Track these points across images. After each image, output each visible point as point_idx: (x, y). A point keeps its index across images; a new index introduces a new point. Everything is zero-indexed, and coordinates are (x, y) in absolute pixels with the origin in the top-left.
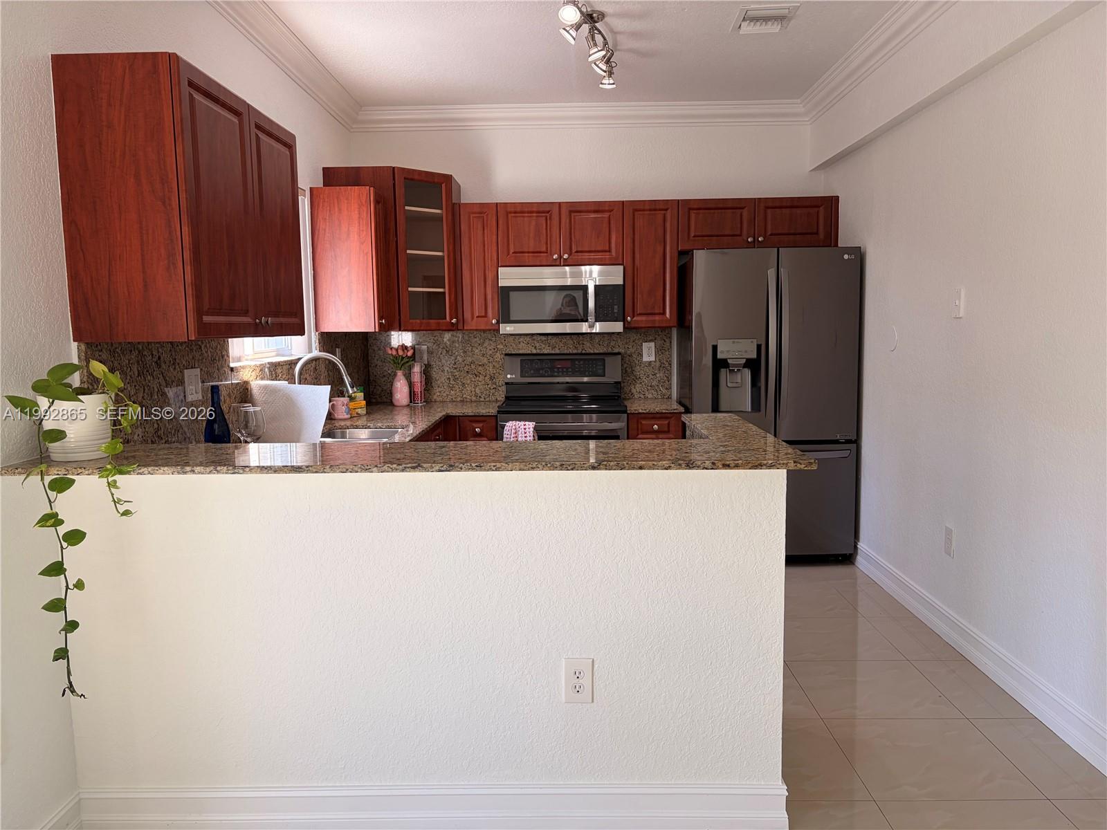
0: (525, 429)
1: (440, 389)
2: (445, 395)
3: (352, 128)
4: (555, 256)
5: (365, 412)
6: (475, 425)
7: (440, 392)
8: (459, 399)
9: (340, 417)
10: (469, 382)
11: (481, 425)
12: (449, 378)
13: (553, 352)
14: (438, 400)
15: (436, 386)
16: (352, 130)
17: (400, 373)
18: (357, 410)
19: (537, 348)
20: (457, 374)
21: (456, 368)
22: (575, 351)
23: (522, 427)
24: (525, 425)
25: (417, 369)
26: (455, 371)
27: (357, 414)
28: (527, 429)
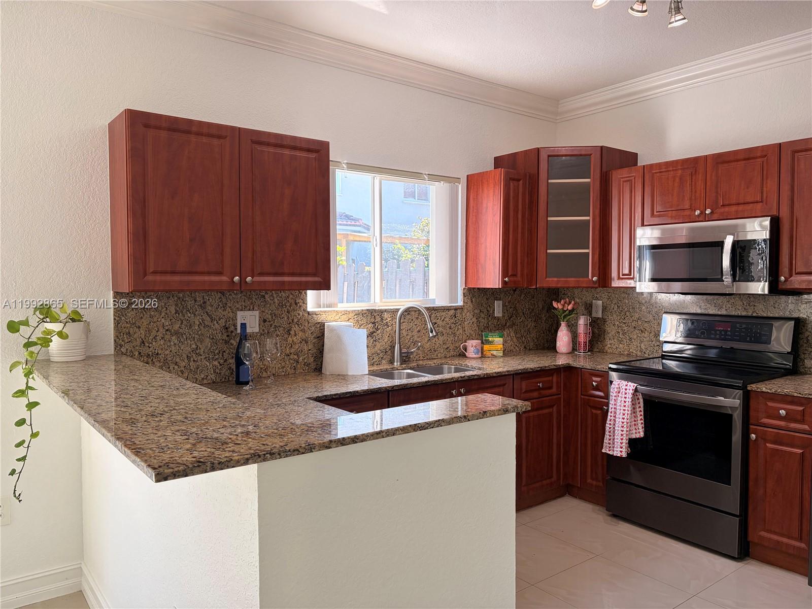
0: (626, 389)
1: (611, 342)
2: (614, 347)
3: (557, 120)
4: (697, 212)
5: (502, 354)
6: (594, 379)
7: (610, 344)
8: (626, 353)
9: (471, 356)
10: (635, 337)
11: (599, 379)
12: (619, 332)
13: (719, 313)
14: (609, 351)
15: (608, 338)
16: (558, 121)
17: (563, 324)
18: (492, 352)
19: (703, 307)
20: (625, 328)
21: (625, 323)
22: (744, 314)
23: (624, 387)
24: (627, 385)
25: (582, 321)
26: (624, 325)
27: (492, 355)
28: (628, 391)
